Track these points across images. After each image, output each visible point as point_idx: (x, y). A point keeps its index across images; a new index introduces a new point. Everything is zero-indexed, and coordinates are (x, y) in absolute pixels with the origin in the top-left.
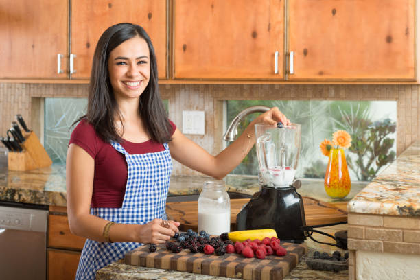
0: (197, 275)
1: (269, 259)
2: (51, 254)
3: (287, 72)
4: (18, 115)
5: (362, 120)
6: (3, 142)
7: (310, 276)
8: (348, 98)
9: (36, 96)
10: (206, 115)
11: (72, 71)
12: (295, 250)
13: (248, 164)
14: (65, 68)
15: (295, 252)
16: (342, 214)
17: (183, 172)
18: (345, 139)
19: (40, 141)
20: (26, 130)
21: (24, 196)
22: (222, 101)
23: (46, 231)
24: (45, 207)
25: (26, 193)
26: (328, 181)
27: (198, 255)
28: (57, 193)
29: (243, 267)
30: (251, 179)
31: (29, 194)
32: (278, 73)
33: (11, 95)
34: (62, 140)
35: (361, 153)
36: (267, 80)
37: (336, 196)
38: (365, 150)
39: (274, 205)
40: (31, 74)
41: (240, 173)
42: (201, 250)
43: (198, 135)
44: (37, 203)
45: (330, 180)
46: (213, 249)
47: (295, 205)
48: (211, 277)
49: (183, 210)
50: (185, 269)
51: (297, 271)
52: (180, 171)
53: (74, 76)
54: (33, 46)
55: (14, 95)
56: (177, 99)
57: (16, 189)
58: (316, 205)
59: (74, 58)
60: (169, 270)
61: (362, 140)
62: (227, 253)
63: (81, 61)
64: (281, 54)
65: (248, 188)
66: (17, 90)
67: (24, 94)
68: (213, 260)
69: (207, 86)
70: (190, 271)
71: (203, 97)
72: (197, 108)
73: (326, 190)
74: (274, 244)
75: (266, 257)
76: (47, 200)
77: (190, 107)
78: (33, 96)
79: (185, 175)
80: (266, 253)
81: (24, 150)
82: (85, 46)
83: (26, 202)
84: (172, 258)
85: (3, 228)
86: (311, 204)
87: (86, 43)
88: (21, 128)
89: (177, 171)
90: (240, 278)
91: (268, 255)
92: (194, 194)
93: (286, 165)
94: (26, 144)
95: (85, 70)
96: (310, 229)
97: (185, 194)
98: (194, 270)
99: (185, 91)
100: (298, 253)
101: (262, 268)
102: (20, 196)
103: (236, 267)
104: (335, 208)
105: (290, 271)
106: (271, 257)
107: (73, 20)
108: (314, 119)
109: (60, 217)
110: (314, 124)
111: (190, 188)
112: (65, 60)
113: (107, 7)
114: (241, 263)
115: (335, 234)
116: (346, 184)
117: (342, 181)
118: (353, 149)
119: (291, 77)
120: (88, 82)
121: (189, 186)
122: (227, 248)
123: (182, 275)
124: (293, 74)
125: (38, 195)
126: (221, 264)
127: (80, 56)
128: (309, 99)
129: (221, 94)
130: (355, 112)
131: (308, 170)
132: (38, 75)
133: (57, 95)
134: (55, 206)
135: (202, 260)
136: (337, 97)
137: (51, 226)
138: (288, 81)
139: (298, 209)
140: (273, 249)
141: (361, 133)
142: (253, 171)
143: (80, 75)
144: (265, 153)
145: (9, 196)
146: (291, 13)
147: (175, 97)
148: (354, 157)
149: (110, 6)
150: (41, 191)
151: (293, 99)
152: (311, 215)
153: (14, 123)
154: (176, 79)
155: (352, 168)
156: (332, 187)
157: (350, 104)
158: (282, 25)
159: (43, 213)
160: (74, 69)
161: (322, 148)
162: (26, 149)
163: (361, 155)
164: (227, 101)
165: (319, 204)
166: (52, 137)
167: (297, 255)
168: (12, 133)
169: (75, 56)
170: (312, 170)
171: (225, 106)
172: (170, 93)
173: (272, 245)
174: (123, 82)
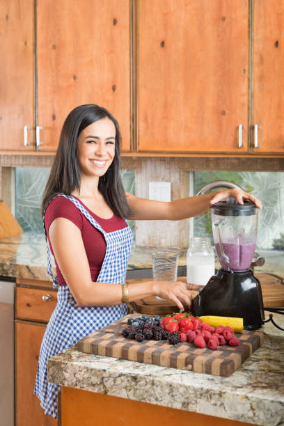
0: (148, 365)
1: (221, 350)
2: (19, 325)
3: (252, 145)
7: (263, 368)
9: (6, 166)
10: (172, 184)
11: (38, 143)
12: (250, 338)
14: (32, 140)
15: (249, 342)
17: (150, 243)
19: (10, 210)
22: (188, 172)
23: (13, 303)
24: (12, 280)
28: (23, 266)
29: (193, 359)
32: (242, 147)
34: (32, 208)
36: (231, 154)
39: (231, 291)
44: (4, 275)
47: (252, 290)
48: (161, 368)
50: (136, 359)
51: (250, 362)
52: (147, 242)
53: (40, 148)
54: (1, 118)
56: (144, 170)
59: (41, 131)
60: (120, 359)
62: (180, 342)
63: (47, 133)
64: (246, 127)
68: (164, 350)
69: (173, 158)
70: (141, 362)
71: (170, 168)
72: (163, 179)
74: (226, 333)
75: (219, 347)
76: (13, 272)
77: (156, 178)
78: (3, 166)
79: (151, 246)
80: (219, 343)
82: (51, 119)
84: (123, 347)
87: (51, 115)
89: (144, 242)
90: (189, 370)
91: (220, 345)
95: (51, 143)
98: (145, 361)
99: (151, 162)
100: (252, 343)
101: (212, 361)
103: (186, 359)
105: (242, 362)
106: (224, 347)
107: (39, 92)
108: (281, 191)
109: (26, 289)
112: (32, 132)
113: (72, 80)
114: (192, 354)
119: (255, 150)
120: (54, 154)
123: (133, 365)
124: (258, 148)
125: (5, 268)
126: (172, 355)
127: (46, 128)
128: (276, 171)
129: (187, 165)
131: (276, 242)
133: (27, 165)
134: (22, 279)
135: (153, 350)
137: (18, 298)
138: (253, 155)
139: (256, 294)
140: (226, 339)
143: (46, 147)
147: (141, 168)
149: (75, 78)
150: (8, 263)
154: (140, 152)
158: (246, 97)
159: (11, 285)
160: (41, 141)
164: (194, 172)
166: (23, 206)
167: (251, 345)
169: (41, 128)
171: (191, 177)
172: (136, 164)
173: (225, 334)
174: (90, 160)
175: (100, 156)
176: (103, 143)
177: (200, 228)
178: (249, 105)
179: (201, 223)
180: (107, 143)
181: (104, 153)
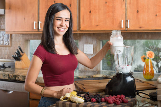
2: (30, 101)
3: (127, 27)
4: (19, 47)
5: (158, 48)
6: (13, 57)
8: (152, 38)
10: (93, 46)
11: (39, 28)
12: (131, 100)
13: (111, 66)
14: (37, 27)
15: (132, 102)
16: (151, 86)
17: (84, 69)
18: (151, 55)
19: (28, 57)
20: (22, 52)
21: (20, 78)
22: (100, 40)
25: (20, 77)
26: (145, 72)
27: (89, 102)
30: (112, 72)
31: (22, 77)
32: (123, 28)
33: (17, 39)
35: (158, 62)
37: (148, 78)
38: (159, 60)
40: (24, 30)
41: (107, 70)
42: (90, 101)
43: (91, 54)
45: (146, 72)
46: (95, 100)
47: (131, 81)
49: (83, 84)
52: (83, 69)
53: (40, 30)
54: (25, 19)
55: (18, 39)
57: (17, 75)
58: (140, 82)
61: (158, 56)
62: (101, 102)
64: (124, 21)
65: (111, 75)
66: (19, 37)
67: (22, 39)
68: (95, 105)
69: (94, 33)
71: (92, 39)
72: (90, 43)
73: (144, 76)
77: (87, 43)
78: (25, 39)
79: (85, 70)
81: (21, 60)
83: (21, 80)
85: (12, 91)
86: (138, 82)
88: (20, 52)
89: (82, 69)
92: (88, 78)
93: (127, 64)
94: (22, 58)
96: (138, 91)
97: (85, 78)
99: (85, 36)
102: (18, 78)
104: (148, 83)
106: (122, 104)
107: (40, 8)
108: (138, 47)
110: (138, 50)
111: (87, 75)
112: (37, 24)
114: (108, 106)
115: (149, 94)
116: (152, 74)
117: (150, 72)
118: (154, 60)
121: (86, 75)
122: (101, 100)
124: (129, 28)
128: (136, 39)
129: (100, 37)
130: (155, 45)
131: (136, 68)
132: (26, 30)
133: (34, 39)
135: (91, 105)
136: (148, 38)
138: (127, 31)
139: (133, 83)
140: (122, 100)
141: (157, 53)
142: (113, 69)
144: (118, 59)
145: (14, 78)
146: (128, 6)
147: (81, 39)
148: (155, 63)
149: (54, 2)
151: (129, 39)
152: (138, 86)
153: (17, 49)
154: (81, 31)
155: (154, 68)
156: (146, 75)
157: (153, 41)
158: (124, 10)
161: (142, 59)
162: (22, 60)
163: (157, 63)
164: (102, 40)
165: (141, 82)
167: (133, 103)
168: (17, 53)
169: (41, 22)
170: (137, 68)
171: (101, 42)
172: (79, 38)
173: (121, 98)
174: (58, 28)
175: (62, 26)
176: (64, 21)
177: (105, 63)
178: (125, 13)
179: (105, 61)
180: (66, 21)
181: (64, 25)
